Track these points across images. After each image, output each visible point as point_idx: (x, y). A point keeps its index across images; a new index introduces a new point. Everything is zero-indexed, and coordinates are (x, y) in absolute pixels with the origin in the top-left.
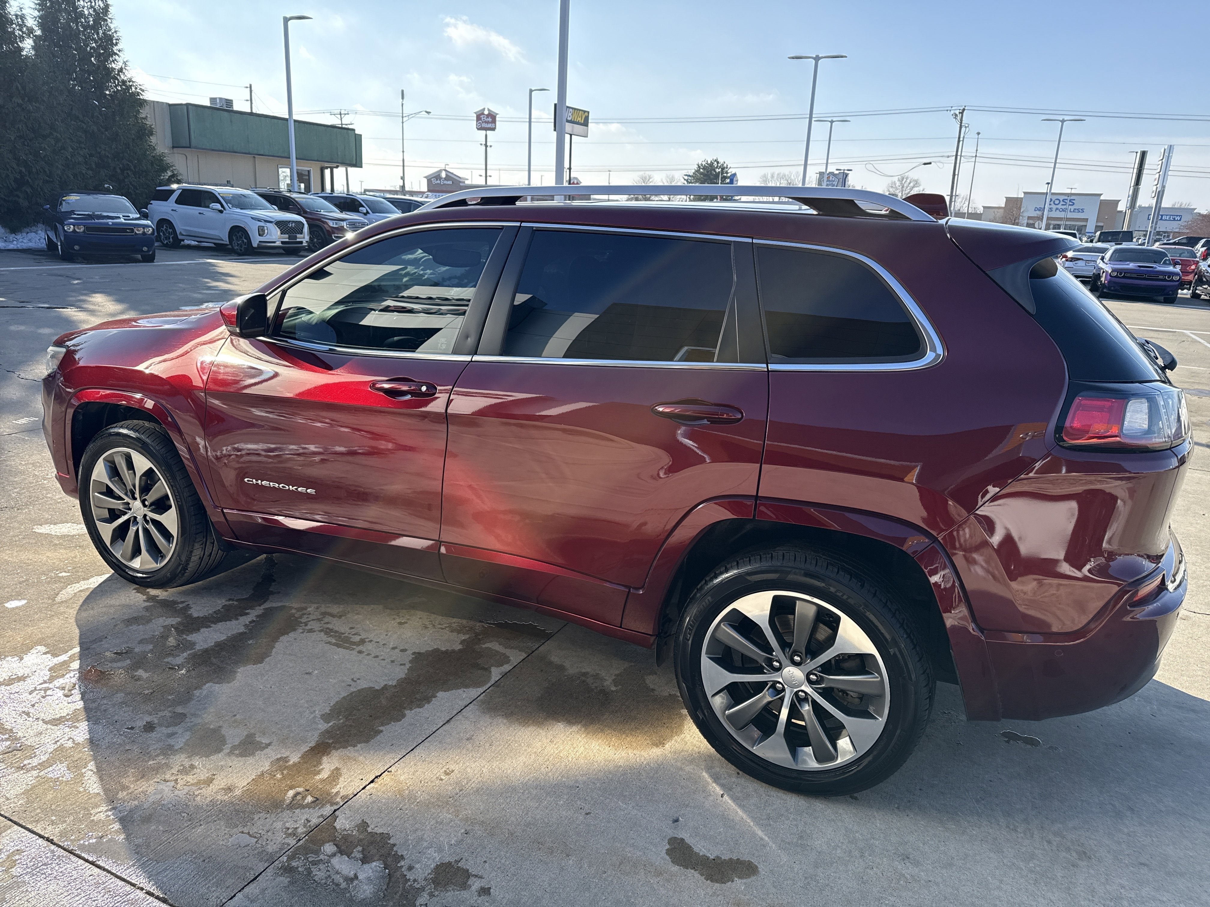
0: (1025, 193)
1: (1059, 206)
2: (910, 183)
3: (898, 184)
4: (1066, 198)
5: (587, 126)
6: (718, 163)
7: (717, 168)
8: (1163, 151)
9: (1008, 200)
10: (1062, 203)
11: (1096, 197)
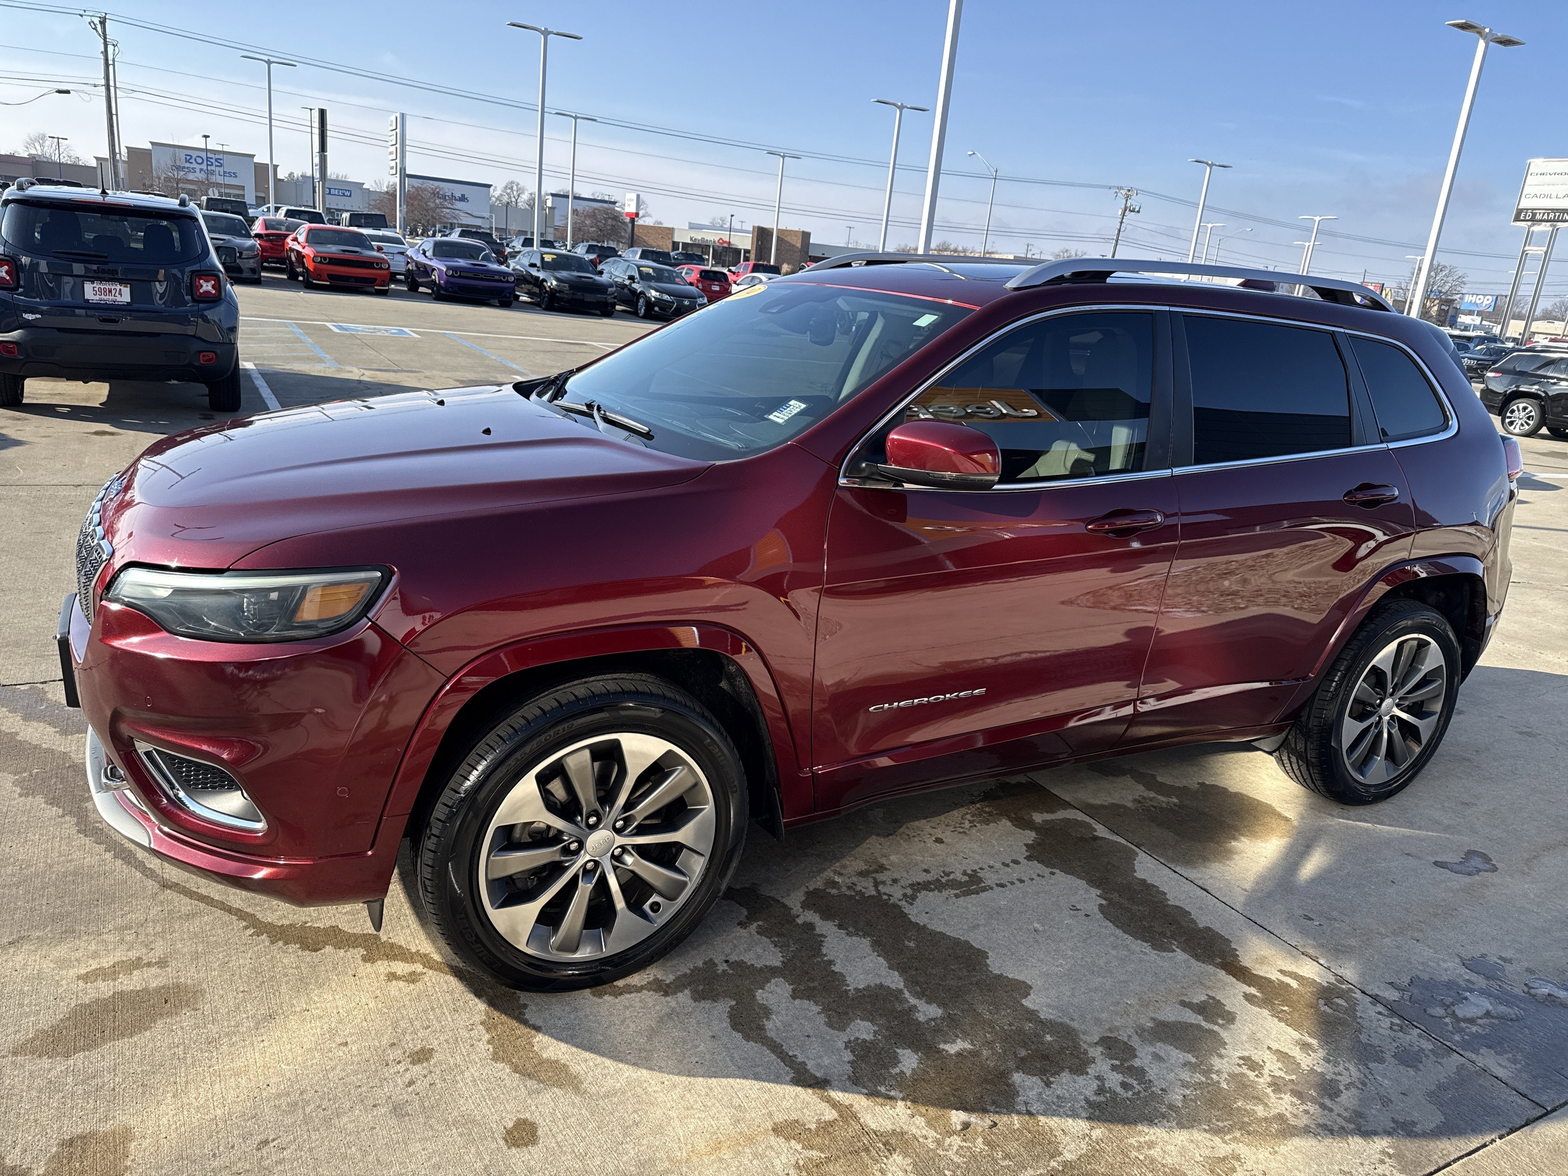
1: (204, 167)
4: (211, 156)
8: (390, 119)
9: (131, 151)
11: (248, 159)
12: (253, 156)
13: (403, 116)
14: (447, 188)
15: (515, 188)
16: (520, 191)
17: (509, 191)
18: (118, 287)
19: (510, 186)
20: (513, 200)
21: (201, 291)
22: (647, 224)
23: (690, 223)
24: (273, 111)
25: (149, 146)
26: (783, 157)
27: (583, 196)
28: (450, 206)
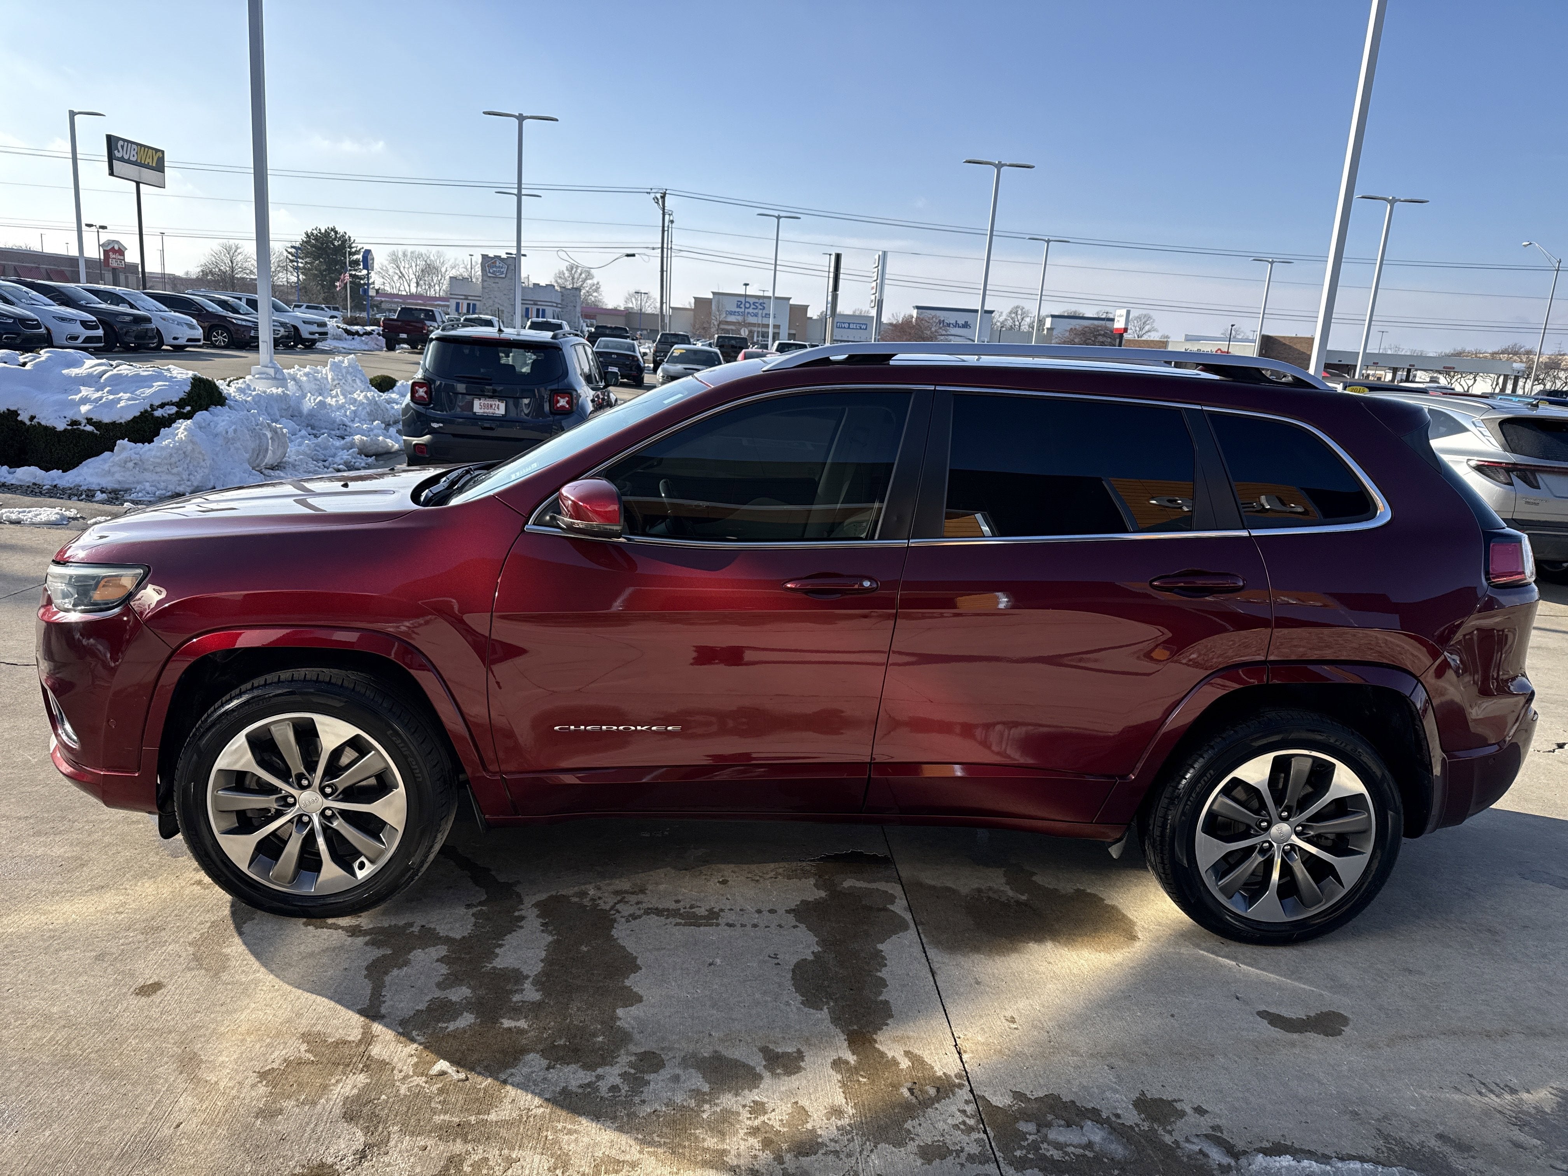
0: (714, 293)
1: (751, 310)
2: (581, 274)
3: (567, 274)
4: (757, 301)
5: (163, 172)
6: (336, 232)
7: (335, 239)
8: (877, 257)
9: (697, 300)
10: (753, 306)
11: (785, 302)
12: (789, 299)
13: (885, 253)
14: (951, 318)
15: (1020, 312)
16: (1025, 314)
17: (1013, 315)
18: (497, 403)
19: (1015, 311)
20: (1017, 323)
21: (558, 405)
22: (1152, 339)
23: (1186, 335)
24: (778, 258)
25: (711, 296)
26: (1272, 263)
27: (1086, 315)
28: (944, 333)
